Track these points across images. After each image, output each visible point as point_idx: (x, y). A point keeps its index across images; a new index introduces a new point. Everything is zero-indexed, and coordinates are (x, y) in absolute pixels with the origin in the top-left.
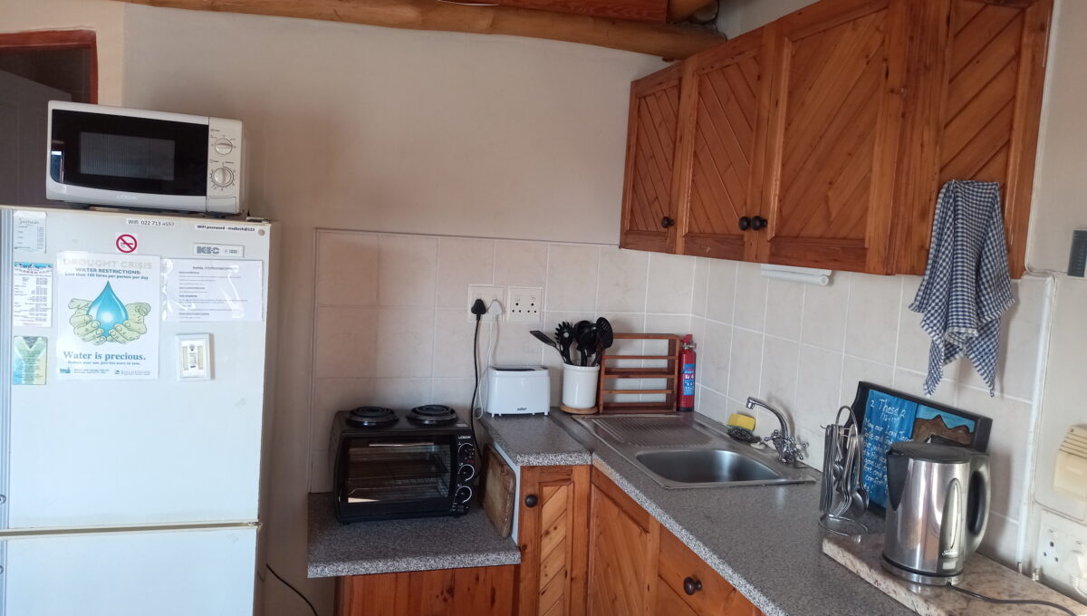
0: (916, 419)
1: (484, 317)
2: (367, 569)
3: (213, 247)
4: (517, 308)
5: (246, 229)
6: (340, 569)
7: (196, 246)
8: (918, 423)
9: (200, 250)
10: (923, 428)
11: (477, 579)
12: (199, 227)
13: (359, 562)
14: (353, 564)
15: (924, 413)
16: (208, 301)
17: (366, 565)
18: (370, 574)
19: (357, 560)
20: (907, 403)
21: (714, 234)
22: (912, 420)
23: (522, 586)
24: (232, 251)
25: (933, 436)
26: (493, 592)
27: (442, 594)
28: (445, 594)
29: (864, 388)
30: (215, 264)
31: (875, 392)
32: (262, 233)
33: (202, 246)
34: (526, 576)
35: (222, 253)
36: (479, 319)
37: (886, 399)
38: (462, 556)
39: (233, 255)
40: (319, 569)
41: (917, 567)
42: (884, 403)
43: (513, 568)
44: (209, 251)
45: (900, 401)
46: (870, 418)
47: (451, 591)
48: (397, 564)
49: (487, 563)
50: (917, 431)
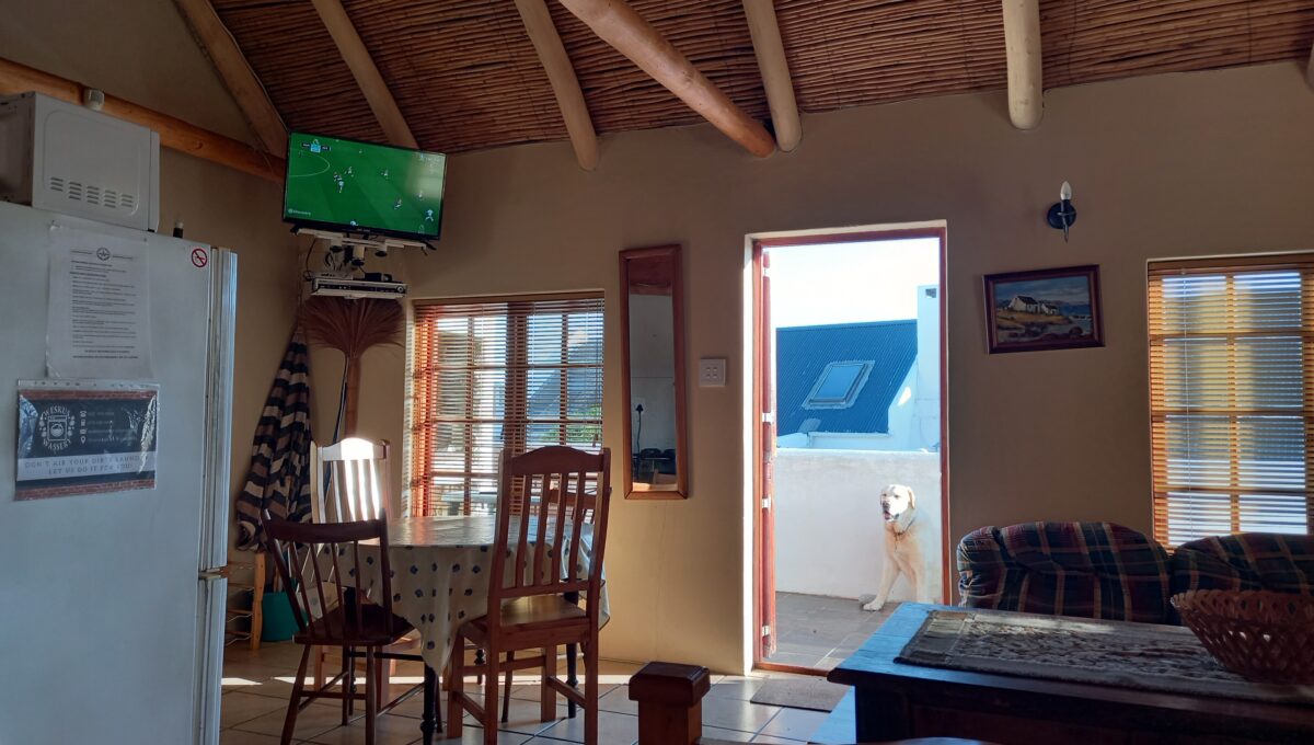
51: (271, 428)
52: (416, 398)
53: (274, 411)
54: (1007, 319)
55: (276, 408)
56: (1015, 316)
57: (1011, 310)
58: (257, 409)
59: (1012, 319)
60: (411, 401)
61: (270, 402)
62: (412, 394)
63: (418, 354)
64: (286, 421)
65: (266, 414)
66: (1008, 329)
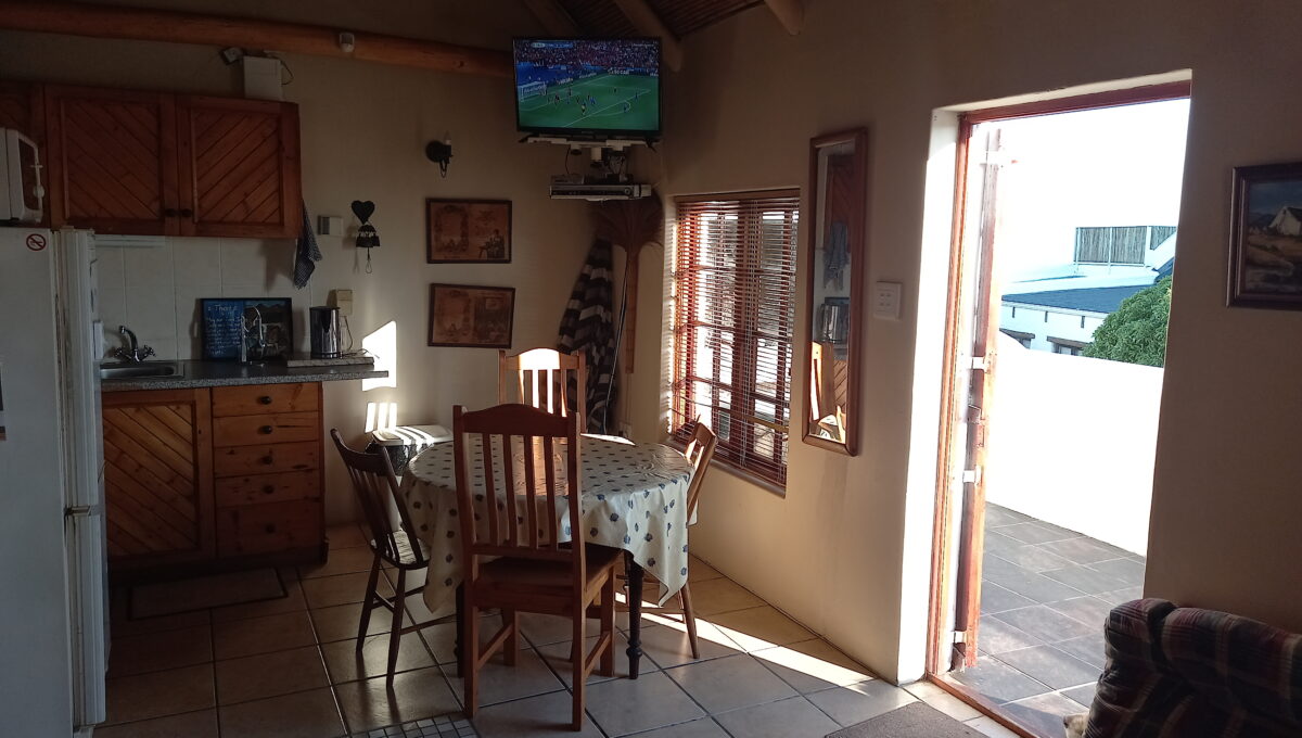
0: (247, 309)
15: (250, 304)
20: (235, 302)
22: (243, 310)
31: (208, 301)
37: (219, 305)
42: (219, 307)
45: (231, 302)
46: (210, 316)
51: (572, 320)
52: (677, 298)
53: (575, 304)
54: (1266, 249)
55: (578, 302)
56: (1280, 244)
57: (1275, 233)
58: (562, 301)
59: (1275, 249)
60: (673, 302)
61: (575, 296)
62: (673, 294)
63: (680, 253)
64: (583, 315)
65: (570, 307)
66: (1264, 265)
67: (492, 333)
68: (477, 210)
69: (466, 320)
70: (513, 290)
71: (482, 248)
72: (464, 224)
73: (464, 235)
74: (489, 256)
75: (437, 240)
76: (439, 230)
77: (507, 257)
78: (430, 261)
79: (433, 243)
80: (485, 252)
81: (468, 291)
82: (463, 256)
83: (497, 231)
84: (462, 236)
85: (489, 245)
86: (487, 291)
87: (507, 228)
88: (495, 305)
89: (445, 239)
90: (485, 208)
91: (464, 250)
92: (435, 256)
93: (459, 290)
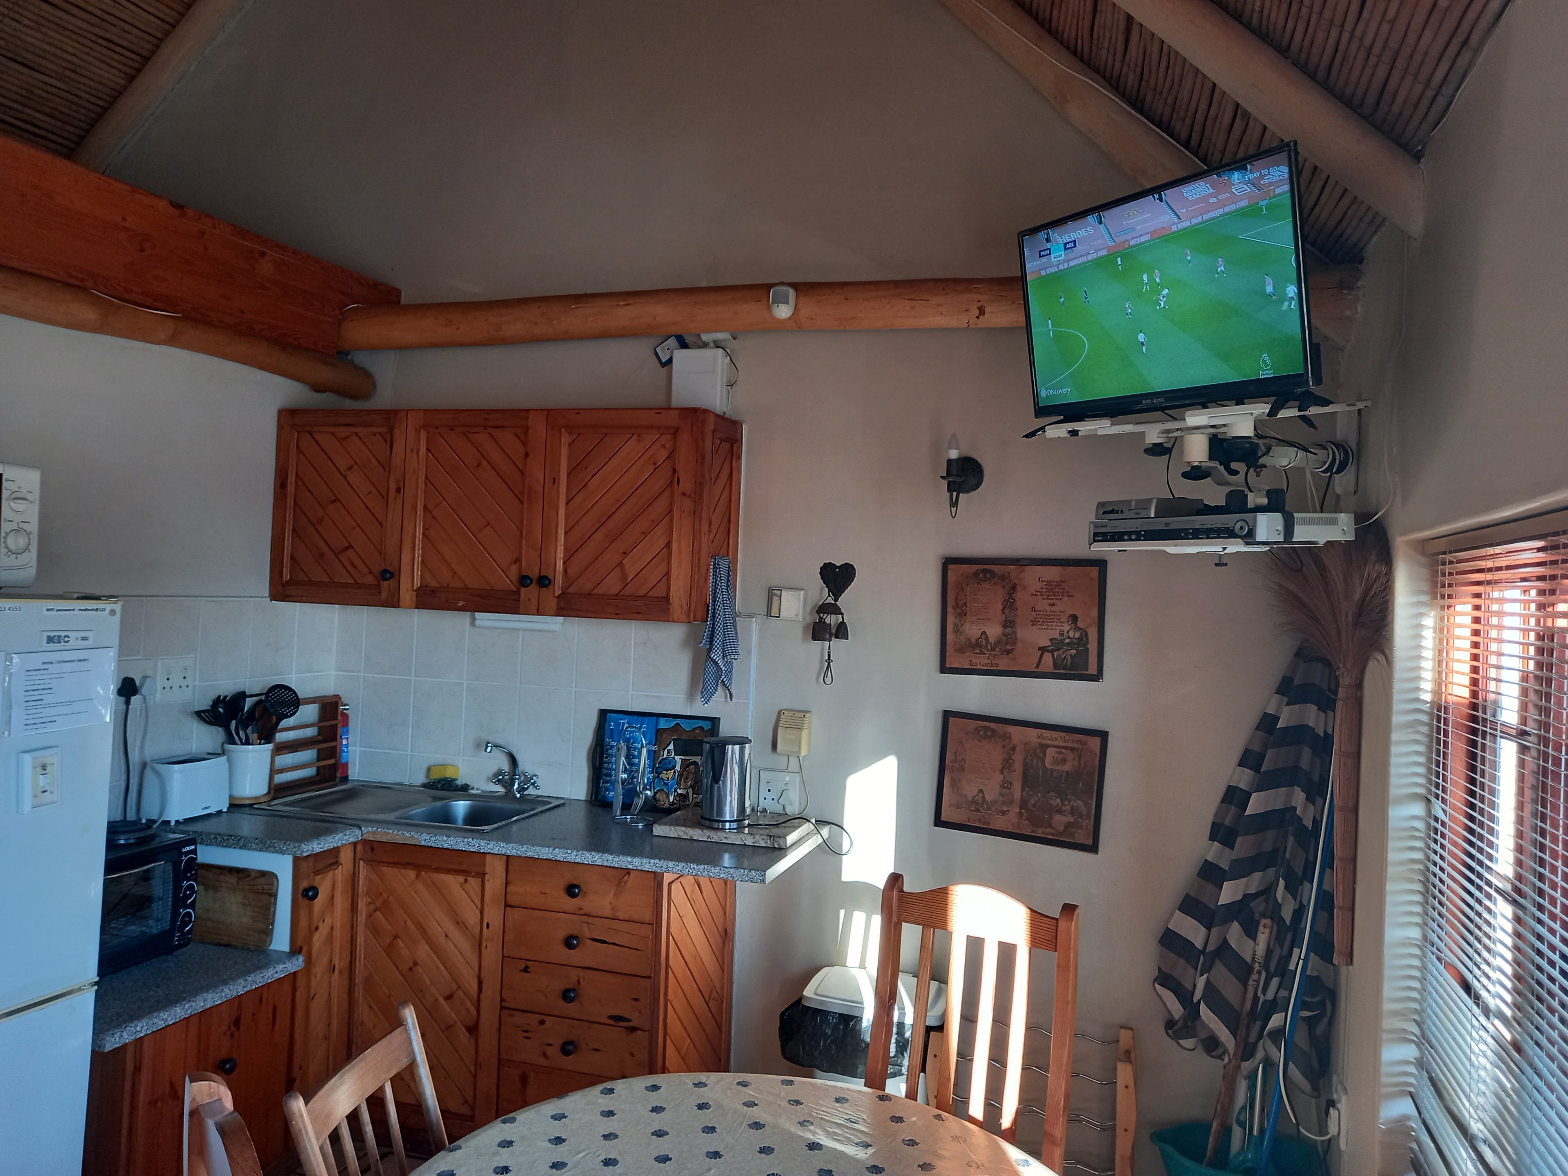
0: (657, 730)
1: (133, 699)
2: (166, 1020)
3: (63, 634)
4: (168, 684)
5: (97, 610)
6: (139, 1029)
7: (46, 634)
8: (659, 732)
9: (50, 640)
10: (665, 735)
11: (261, 999)
12: (48, 610)
13: (155, 1014)
14: (151, 1019)
15: (663, 724)
16: (55, 705)
17: (164, 1015)
18: (169, 1025)
19: (151, 1012)
20: (646, 719)
21: (467, 588)
22: (654, 731)
23: (298, 994)
24: (84, 639)
25: (674, 740)
26: (275, 1008)
27: (229, 1029)
28: (232, 1027)
29: (604, 714)
30: (67, 656)
31: (612, 715)
32: (113, 612)
33: (52, 634)
34: (301, 982)
35: (73, 643)
36: (128, 702)
37: (625, 721)
38: (252, 975)
39: (84, 642)
40: (117, 1036)
41: (728, 818)
42: (624, 723)
43: (292, 975)
44: (59, 640)
45: (640, 718)
46: (611, 737)
47: (237, 1023)
48: (194, 1004)
49: (277, 976)
50: (659, 738)
53: (1242, 777)
67: (1058, 818)
68: (1033, 577)
69: (1006, 785)
70: (1103, 736)
71: (1043, 650)
72: (1009, 604)
73: (1009, 623)
74: (1056, 665)
75: (957, 631)
76: (962, 615)
77: (1092, 670)
78: (944, 669)
79: (950, 637)
80: (1048, 658)
81: (1012, 729)
82: (1003, 663)
83: (1074, 619)
84: (1005, 626)
85: (1057, 645)
86: (1046, 733)
87: (1095, 613)
88: (1064, 761)
89: (972, 630)
90: (1052, 573)
91: (1008, 652)
92: (951, 663)
93: (993, 725)
